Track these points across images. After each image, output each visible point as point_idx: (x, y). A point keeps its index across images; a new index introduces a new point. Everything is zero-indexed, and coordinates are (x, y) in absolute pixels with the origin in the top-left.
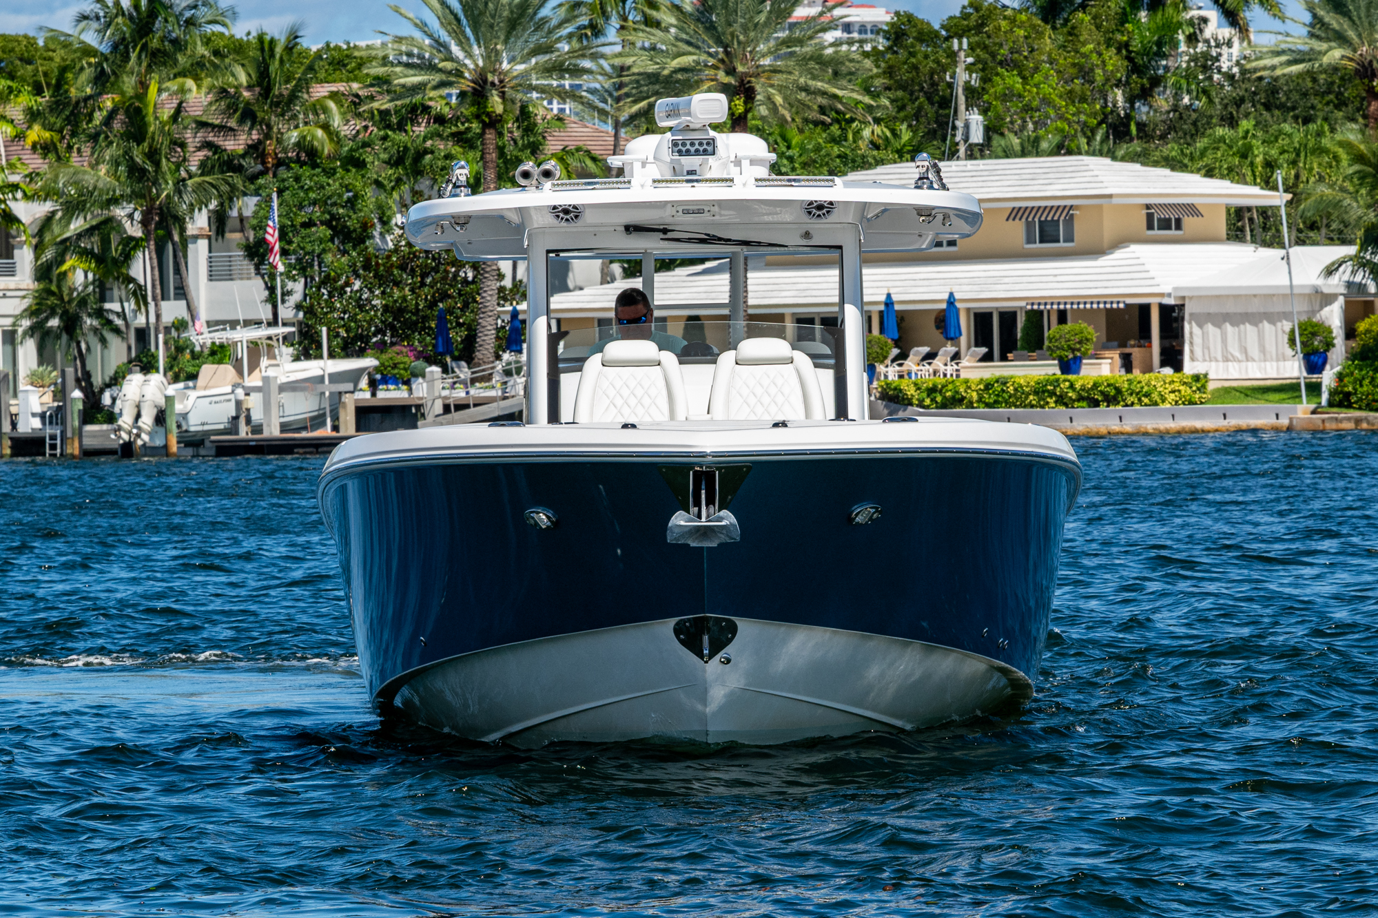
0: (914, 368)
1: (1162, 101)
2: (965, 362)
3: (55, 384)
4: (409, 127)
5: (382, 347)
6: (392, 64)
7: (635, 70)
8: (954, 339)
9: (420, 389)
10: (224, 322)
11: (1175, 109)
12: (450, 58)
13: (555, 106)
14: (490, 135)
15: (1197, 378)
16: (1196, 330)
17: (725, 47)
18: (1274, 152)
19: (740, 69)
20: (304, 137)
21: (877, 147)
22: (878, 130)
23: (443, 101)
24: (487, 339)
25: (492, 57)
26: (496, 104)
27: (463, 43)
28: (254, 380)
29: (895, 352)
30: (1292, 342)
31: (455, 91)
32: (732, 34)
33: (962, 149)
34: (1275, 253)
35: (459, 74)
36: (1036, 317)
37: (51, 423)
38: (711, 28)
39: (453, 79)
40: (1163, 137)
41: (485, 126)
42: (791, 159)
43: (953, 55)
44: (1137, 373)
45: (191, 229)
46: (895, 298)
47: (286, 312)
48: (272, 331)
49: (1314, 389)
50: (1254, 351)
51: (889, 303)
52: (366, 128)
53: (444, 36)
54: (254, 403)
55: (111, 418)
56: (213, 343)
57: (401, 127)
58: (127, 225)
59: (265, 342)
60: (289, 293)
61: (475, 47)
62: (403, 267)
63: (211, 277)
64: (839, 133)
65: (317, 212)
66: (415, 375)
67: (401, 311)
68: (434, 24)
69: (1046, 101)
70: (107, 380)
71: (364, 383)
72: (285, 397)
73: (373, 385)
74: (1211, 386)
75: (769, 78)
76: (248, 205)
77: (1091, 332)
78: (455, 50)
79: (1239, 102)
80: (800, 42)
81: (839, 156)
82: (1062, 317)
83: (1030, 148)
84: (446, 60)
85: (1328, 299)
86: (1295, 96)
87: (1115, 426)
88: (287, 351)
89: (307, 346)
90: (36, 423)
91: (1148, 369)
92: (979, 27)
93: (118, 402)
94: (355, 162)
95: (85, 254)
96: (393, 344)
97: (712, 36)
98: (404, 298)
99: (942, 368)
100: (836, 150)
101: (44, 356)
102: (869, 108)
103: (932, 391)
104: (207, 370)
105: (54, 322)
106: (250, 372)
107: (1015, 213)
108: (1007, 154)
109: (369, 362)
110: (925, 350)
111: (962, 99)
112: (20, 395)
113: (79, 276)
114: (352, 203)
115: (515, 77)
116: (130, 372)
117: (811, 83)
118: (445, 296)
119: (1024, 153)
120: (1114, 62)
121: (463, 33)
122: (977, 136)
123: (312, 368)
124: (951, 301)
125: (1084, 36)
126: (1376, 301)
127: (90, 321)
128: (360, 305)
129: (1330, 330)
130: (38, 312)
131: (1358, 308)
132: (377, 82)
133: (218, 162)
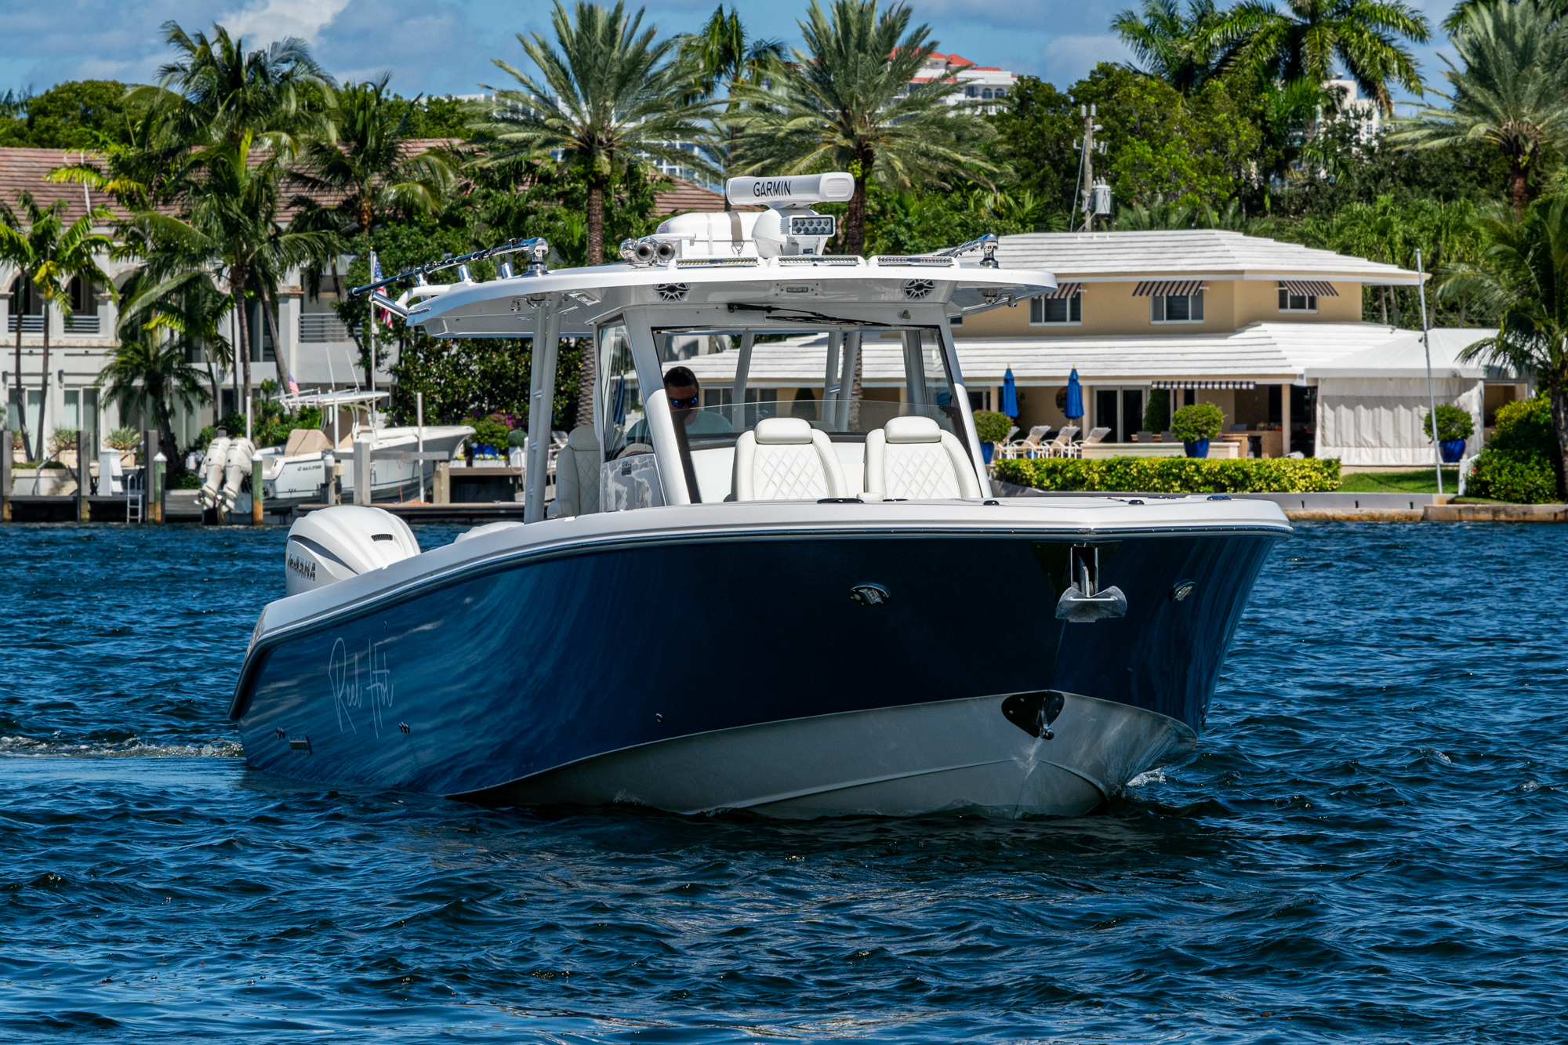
0: (1034, 447)
1: (1297, 174)
2: (1087, 442)
3: (138, 447)
4: (512, 186)
5: (479, 415)
6: (497, 121)
7: (749, 131)
8: (1076, 418)
9: (518, 459)
10: (315, 385)
11: (1312, 182)
12: (556, 114)
13: (665, 167)
14: (597, 196)
15: (1328, 463)
16: (1329, 413)
17: (844, 109)
18: (1414, 230)
19: (859, 131)
20: (404, 194)
21: (1000, 216)
22: (1000, 198)
23: (549, 160)
24: (589, 408)
25: (600, 113)
26: (603, 163)
27: (570, 99)
28: (345, 447)
29: (1015, 430)
30: (1428, 428)
31: (560, 149)
32: (852, 96)
33: (1088, 220)
34: (1414, 335)
35: (565, 131)
36: (1161, 397)
37: (132, 487)
38: (828, 88)
39: (558, 136)
40: (1298, 212)
41: (592, 186)
42: (909, 227)
43: (1080, 122)
44: (1266, 458)
45: (282, 288)
46: (1015, 374)
47: (382, 376)
48: (365, 396)
49: (1451, 478)
50: (1388, 436)
51: (1009, 378)
52: (467, 186)
53: (551, 92)
54: (345, 471)
55: (196, 483)
56: (304, 407)
57: (504, 185)
58: (215, 279)
59: (357, 407)
60: (384, 356)
61: (583, 104)
63: (303, 338)
64: (960, 200)
66: (514, 445)
67: (500, 377)
68: (541, 81)
69: (1177, 171)
70: (192, 443)
71: (459, 451)
72: (378, 465)
73: (469, 454)
74: (1343, 472)
75: (888, 142)
76: (343, 264)
77: (1221, 414)
78: (562, 106)
79: (1378, 177)
80: (923, 105)
81: (960, 225)
82: (1189, 396)
83: (1160, 221)
84: (553, 116)
85: (1467, 384)
86: (1437, 172)
88: (380, 417)
89: (401, 411)
90: (117, 487)
91: (1276, 454)
92: (1109, 93)
93: (203, 467)
94: (455, 221)
95: (171, 311)
96: (491, 412)
97: (830, 98)
98: (503, 364)
99: (1063, 448)
100: (957, 218)
101: (126, 418)
102: (992, 175)
103: (1052, 471)
104: (296, 435)
105: (139, 382)
106: (341, 438)
107: (1142, 288)
108: (1136, 226)
109: (465, 430)
110: (1046, 428)
111: (1089, 168)
112: (101, 457)
113: (165, 332)
115: (624, 136)
116: (216, 435)
117: (932, 147)
119: (1152, 226)
120: (1248, 132)
121: (571, 88)
122: (1104, 207)
123: (406, 435)
124: (1074, 378)
125: (1217, 104)
126: (1518, 387)
127: (175, 382)
128: (457, 370)
129: (1468, 417)
130: (123, 371)
131: (1498, 394)
132: (480, 137)
133: (312, 218)
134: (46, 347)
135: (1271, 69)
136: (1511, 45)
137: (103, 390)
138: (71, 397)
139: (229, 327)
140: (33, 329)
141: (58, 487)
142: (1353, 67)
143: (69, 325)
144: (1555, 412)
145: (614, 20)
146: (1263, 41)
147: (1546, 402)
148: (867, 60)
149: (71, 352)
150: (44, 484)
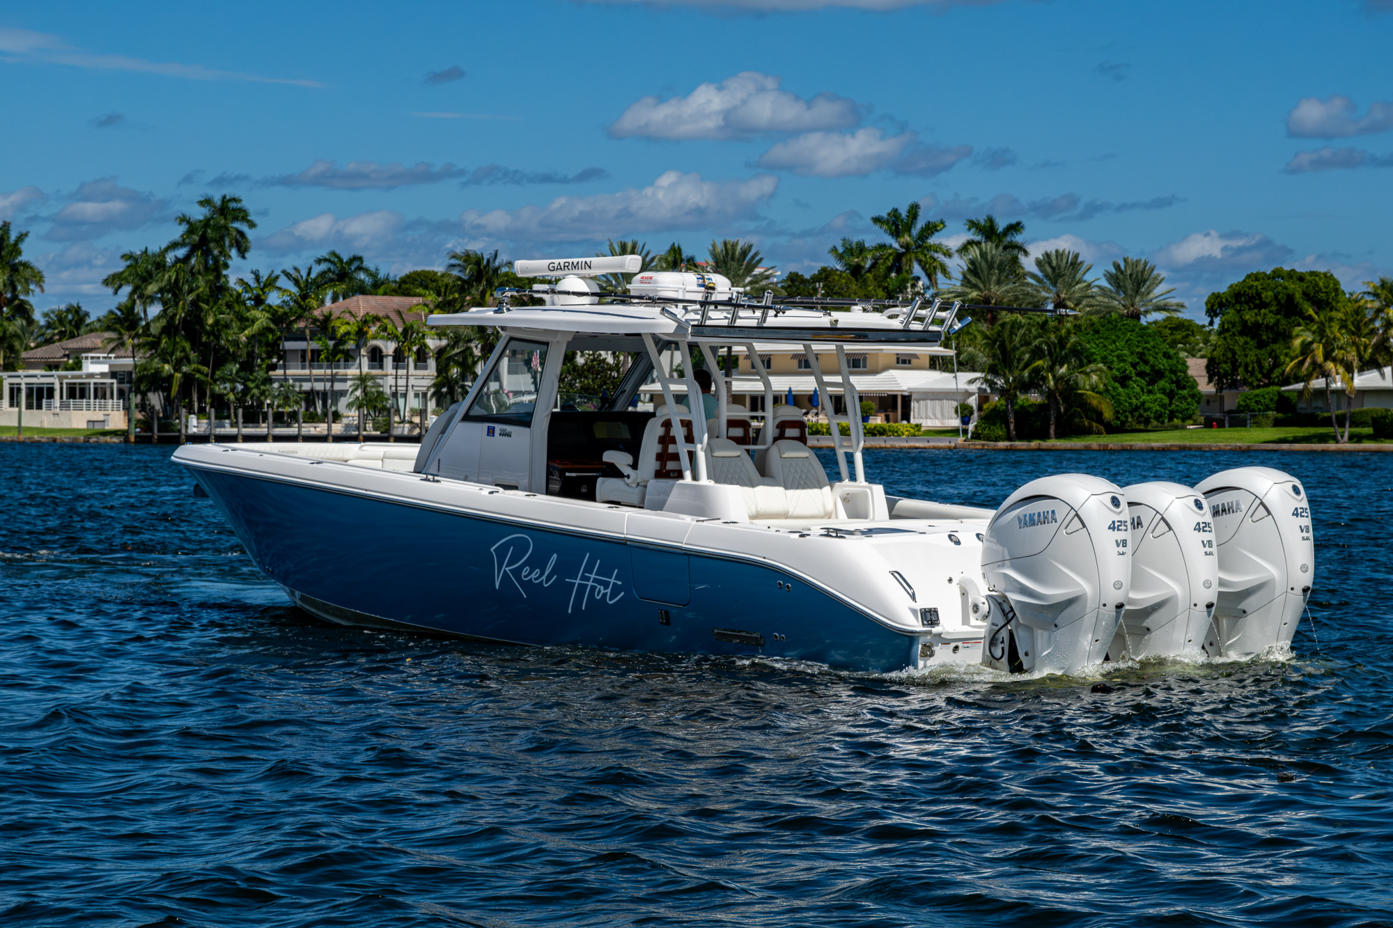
2: (821, 416)
8: (815, 407)
15: (917, 425)
16: (916, 404)
30: (956, 412)
34: (950, 375)
44: (892, 423)
49: (965, 432)
50: (939, 415)
51: (790, 391)
58: (474, 349)
62: (588, 371)
63: (510, 372)
74: (923, 429)
77: (874, 405)
85: (971, 394)
87: (883, 445)
91: (896, 421)
92: (826, 278)
95: (457, 363)
99: (811, 418)
105: (444, 390)
113: (455, 371)
118: (605, 383)
124: (815, 391)
125: (869, 283)
126: (991, 396)
127: (460, 390)
128: (571, 386)
129: (972, 408)
130: (438, 386)
131: (983, 399)
134: (407, 375)
135: (890, 269)
136: (986, 260)
137: (429, 394)
138: (417, 395)
139: (479, 368)
140: (403, 368)
141: (410, 431)
142: (924, 268)
143: (416, 368)
144: (1007, 406)
146: (887, 258)
147: (1003, 402)
148: (734, 264)
149: (417, 378)
150: (407, 430)
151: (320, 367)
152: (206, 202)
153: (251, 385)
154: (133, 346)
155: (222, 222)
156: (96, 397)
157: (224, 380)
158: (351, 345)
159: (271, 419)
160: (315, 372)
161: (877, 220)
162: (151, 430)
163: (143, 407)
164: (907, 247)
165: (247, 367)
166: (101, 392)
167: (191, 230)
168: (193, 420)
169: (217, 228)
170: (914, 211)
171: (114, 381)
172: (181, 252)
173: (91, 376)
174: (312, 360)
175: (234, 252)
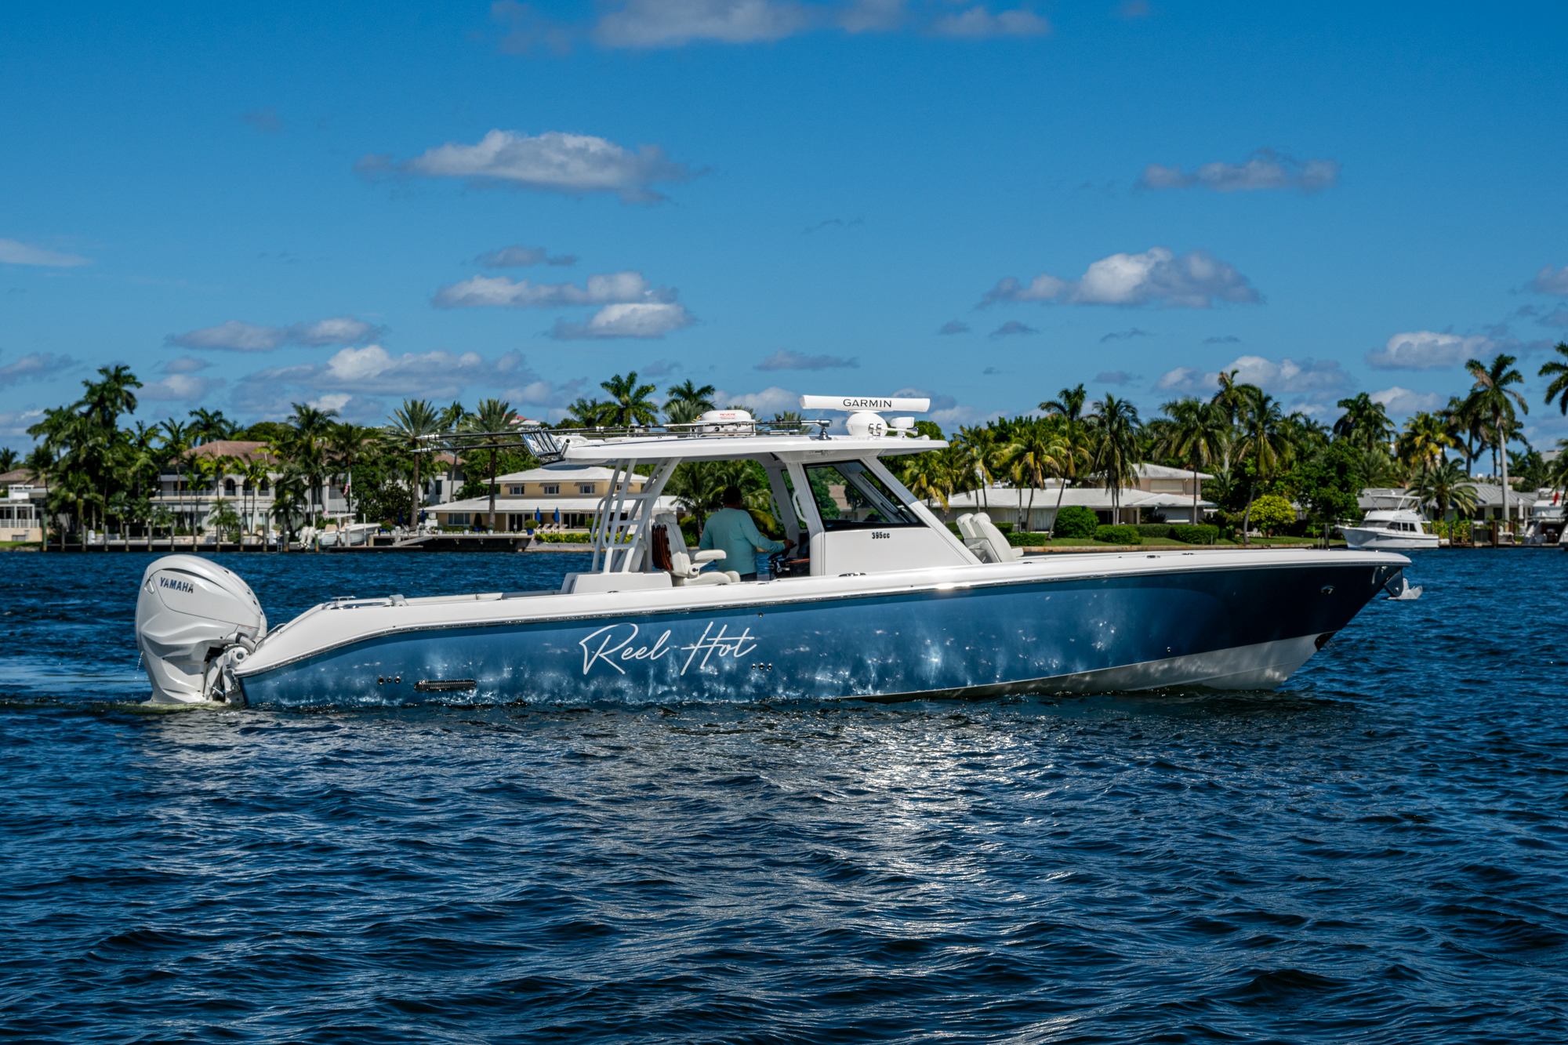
0: (545, 530)
2: (561, 528)
3: (281, 529)
5: (382, 520)
6: (388, 434)
8: (558, 521)
9: (394, 533)
10: (333, 511)
12: (405, 432)
14: (417, 456)
19: (494, 438)
20: (360, 455)
23: (403, 445)
24: (415, 518)
25: (418, 432)
26: (419, 447)
27: (409, 428)
28: (342, 530)
29: (540, 525)
31: (406, 443)
32: (492, 427)
35: (408, 437)
36: (582, 516)
37: (279, 541)
38: (485, 425)
39: (405, 439)
45: (324, 483)
47: (353, 509)
48: (348, 514)
51: (539, 510)
52: (379, 453)
53: (403, 426)
54: (343, 537)
55: (298, 540)
56: (330, 518)
57: (389, 453)
58: (304, 481)
59: (346, 518)
60: (354, 503)
61: (413, 429)
62: (389, 496)
63: (330, 497)
65: (363, 479)
66: (392, 529)
67: (388, 509)
68: (401, 422)
70: (297, 528)
71: (376, 530)
72: (352, 535)
73: (379, 532)
75: (503, 441)
76: (341, 476)
78: (407, 430)
84: (403, 432)
85: (671, 512)
88: (353, 521)
89: (359, 519)
90: (275, 541)
93: (300, 535)
94: (375, 463)
95: (291, 490)
96: (385, 519)
97: (486, 428)
98: (389, 505)
99: (554, 530)
101: (277, 521)
103: (551, 537)
104: (328, 526)
105: (281, 510)
106: (341, 527)
107: (577, 484)
109: (378, 525)
110: (549, 524)
112: (270, 532)
113: (289, 497)
114: (374, 476)
116: (304, 526)
118: (402, 505)
121: (409, 425)
123: (360, 526)
124: (557, 510)
127: (292, 510)
128: (376, 507)
130: (276, 508)
132: (383, 439)
133: (333, 463)
134: (254, 500)
135: (614, 421)
136: (684, 413)
137: (270, 513)
138: (261, 515)
139: (308, 494)
140: (251, 495)
141: (257, 541)
142: (638, 419)
143: (260, 494)
145: (422, 405)
148: (496, 417)
149: (261, 502)
150: (254, 541)
151: (188, 494)
152: (104, 371)
153: (135, 507)
154: (47, 480)
155: (117, 386)
156: (19, 517)
157: (115, 504)
158: (211, 477)
159: (150, 533)
160: (185, 498)
161: (605, 385)
162: (60, 542)
163: (55, 524)
164: (626, 404)
165: (133, 494)
166: (23, 514)
167: (92, 390)
168: (92, 534)
169: (111, 390)
170: (632, 378)
171: (33, 505)
172: (85, 409)
173: (15, 502)
174: (182, 489)
175: (124, 408)
